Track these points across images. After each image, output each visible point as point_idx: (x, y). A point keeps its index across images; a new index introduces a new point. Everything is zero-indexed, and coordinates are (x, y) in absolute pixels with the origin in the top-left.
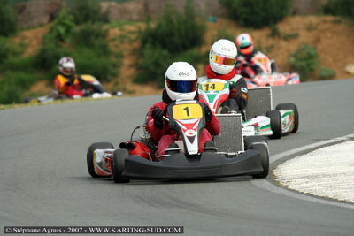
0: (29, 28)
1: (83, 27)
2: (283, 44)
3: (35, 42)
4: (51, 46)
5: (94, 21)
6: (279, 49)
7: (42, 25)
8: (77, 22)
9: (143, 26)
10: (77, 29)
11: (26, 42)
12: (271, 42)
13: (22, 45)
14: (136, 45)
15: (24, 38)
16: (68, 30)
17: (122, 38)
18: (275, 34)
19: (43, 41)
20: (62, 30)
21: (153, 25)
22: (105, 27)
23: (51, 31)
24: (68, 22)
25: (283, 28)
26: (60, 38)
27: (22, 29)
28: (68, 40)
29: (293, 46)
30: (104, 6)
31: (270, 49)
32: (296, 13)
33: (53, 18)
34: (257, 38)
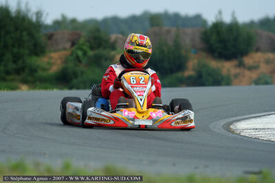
0: (55, 51)
1: (97, 52)
2: (247, 73)
3: (59, 62)
4: (71, 65)
5: (104, 48)
6: (244, 76)
7: (65, 49)
8: (92, 48)
10: (91, 53)
11: (52, 61)
12: (238, 70)
13: (49, 63)
15: (51, 58)
16: (85, 53)
18: (241, 65)
19: (66, 61)
20: (80, 53)
22: (113, 53)
23: (72, 54)
24: (85, 48)
25: (248, 60)
26: (78, 59)
27: (50, 52)
28: (84, 61)
29: (254, 75)
30: (113, 37)
31: (236, 76)
32: (258, 50)
33: (73, 44)
34: (227, 67)
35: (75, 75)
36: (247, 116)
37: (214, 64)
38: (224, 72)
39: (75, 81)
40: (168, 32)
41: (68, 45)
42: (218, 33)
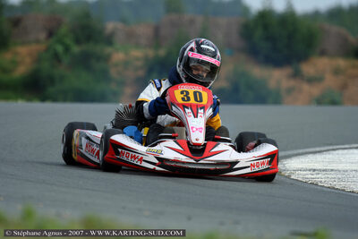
0: (23, 43)
1: (84, 47)
2: (306, 87)
3: (28, 60)
4: (46, 66)
5: (96, 43)
6: (300, 91)
7: (38, 41)
8: (78, 42)
9: (151, 53)
10: (76, 49)
11: (18, 58)
12: (292, 83)
14: (141, 73)
15: (16, 54)
16: (67, 49)
17: (126, 64)
18: (297, 75)
19: (38, 60)
20: (60, 49)
21: (162, 52)
22: (108, 50)
23: (47, 50)
24: (68, 41)
25: (308, 69)
26: (57, 58)
27: (16, 44)
28: (66, 60)
29: (316, 90)
30: (110, 26)
31: (290, 91)
32: (323, 53)
33: (51, 34)
34: (276, 77)
35: (52, 80)
36: (301, 151)
37: (257, 72)
38: (272, 84)
39: (51, 90)
40: (192, 22)
41: (42, 36)
42: (266, 27)
